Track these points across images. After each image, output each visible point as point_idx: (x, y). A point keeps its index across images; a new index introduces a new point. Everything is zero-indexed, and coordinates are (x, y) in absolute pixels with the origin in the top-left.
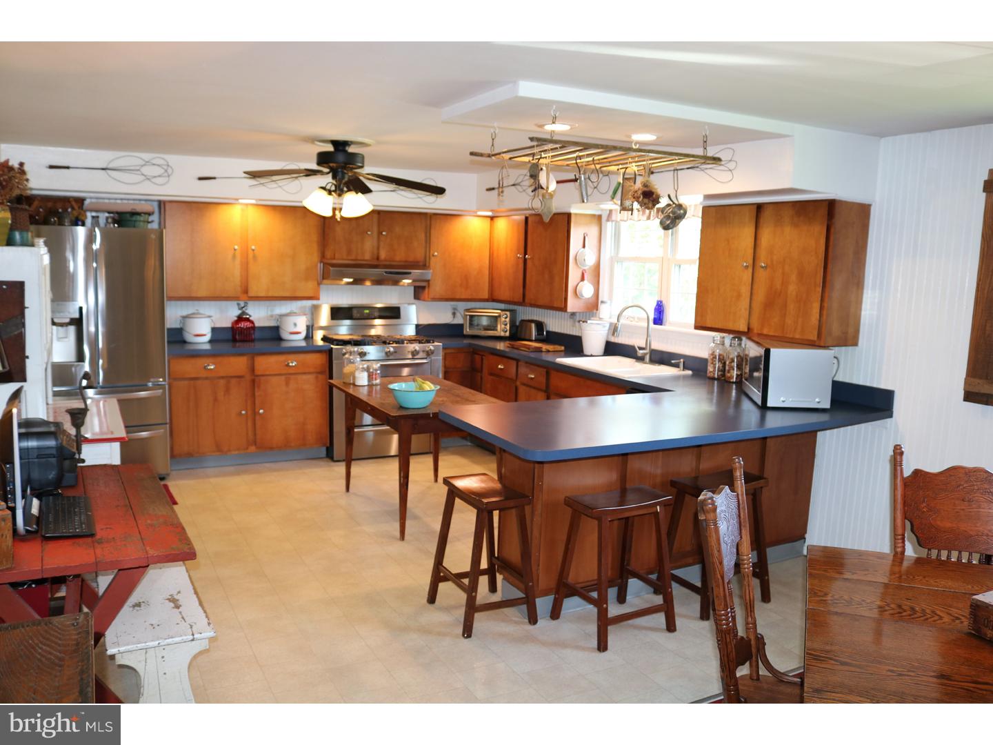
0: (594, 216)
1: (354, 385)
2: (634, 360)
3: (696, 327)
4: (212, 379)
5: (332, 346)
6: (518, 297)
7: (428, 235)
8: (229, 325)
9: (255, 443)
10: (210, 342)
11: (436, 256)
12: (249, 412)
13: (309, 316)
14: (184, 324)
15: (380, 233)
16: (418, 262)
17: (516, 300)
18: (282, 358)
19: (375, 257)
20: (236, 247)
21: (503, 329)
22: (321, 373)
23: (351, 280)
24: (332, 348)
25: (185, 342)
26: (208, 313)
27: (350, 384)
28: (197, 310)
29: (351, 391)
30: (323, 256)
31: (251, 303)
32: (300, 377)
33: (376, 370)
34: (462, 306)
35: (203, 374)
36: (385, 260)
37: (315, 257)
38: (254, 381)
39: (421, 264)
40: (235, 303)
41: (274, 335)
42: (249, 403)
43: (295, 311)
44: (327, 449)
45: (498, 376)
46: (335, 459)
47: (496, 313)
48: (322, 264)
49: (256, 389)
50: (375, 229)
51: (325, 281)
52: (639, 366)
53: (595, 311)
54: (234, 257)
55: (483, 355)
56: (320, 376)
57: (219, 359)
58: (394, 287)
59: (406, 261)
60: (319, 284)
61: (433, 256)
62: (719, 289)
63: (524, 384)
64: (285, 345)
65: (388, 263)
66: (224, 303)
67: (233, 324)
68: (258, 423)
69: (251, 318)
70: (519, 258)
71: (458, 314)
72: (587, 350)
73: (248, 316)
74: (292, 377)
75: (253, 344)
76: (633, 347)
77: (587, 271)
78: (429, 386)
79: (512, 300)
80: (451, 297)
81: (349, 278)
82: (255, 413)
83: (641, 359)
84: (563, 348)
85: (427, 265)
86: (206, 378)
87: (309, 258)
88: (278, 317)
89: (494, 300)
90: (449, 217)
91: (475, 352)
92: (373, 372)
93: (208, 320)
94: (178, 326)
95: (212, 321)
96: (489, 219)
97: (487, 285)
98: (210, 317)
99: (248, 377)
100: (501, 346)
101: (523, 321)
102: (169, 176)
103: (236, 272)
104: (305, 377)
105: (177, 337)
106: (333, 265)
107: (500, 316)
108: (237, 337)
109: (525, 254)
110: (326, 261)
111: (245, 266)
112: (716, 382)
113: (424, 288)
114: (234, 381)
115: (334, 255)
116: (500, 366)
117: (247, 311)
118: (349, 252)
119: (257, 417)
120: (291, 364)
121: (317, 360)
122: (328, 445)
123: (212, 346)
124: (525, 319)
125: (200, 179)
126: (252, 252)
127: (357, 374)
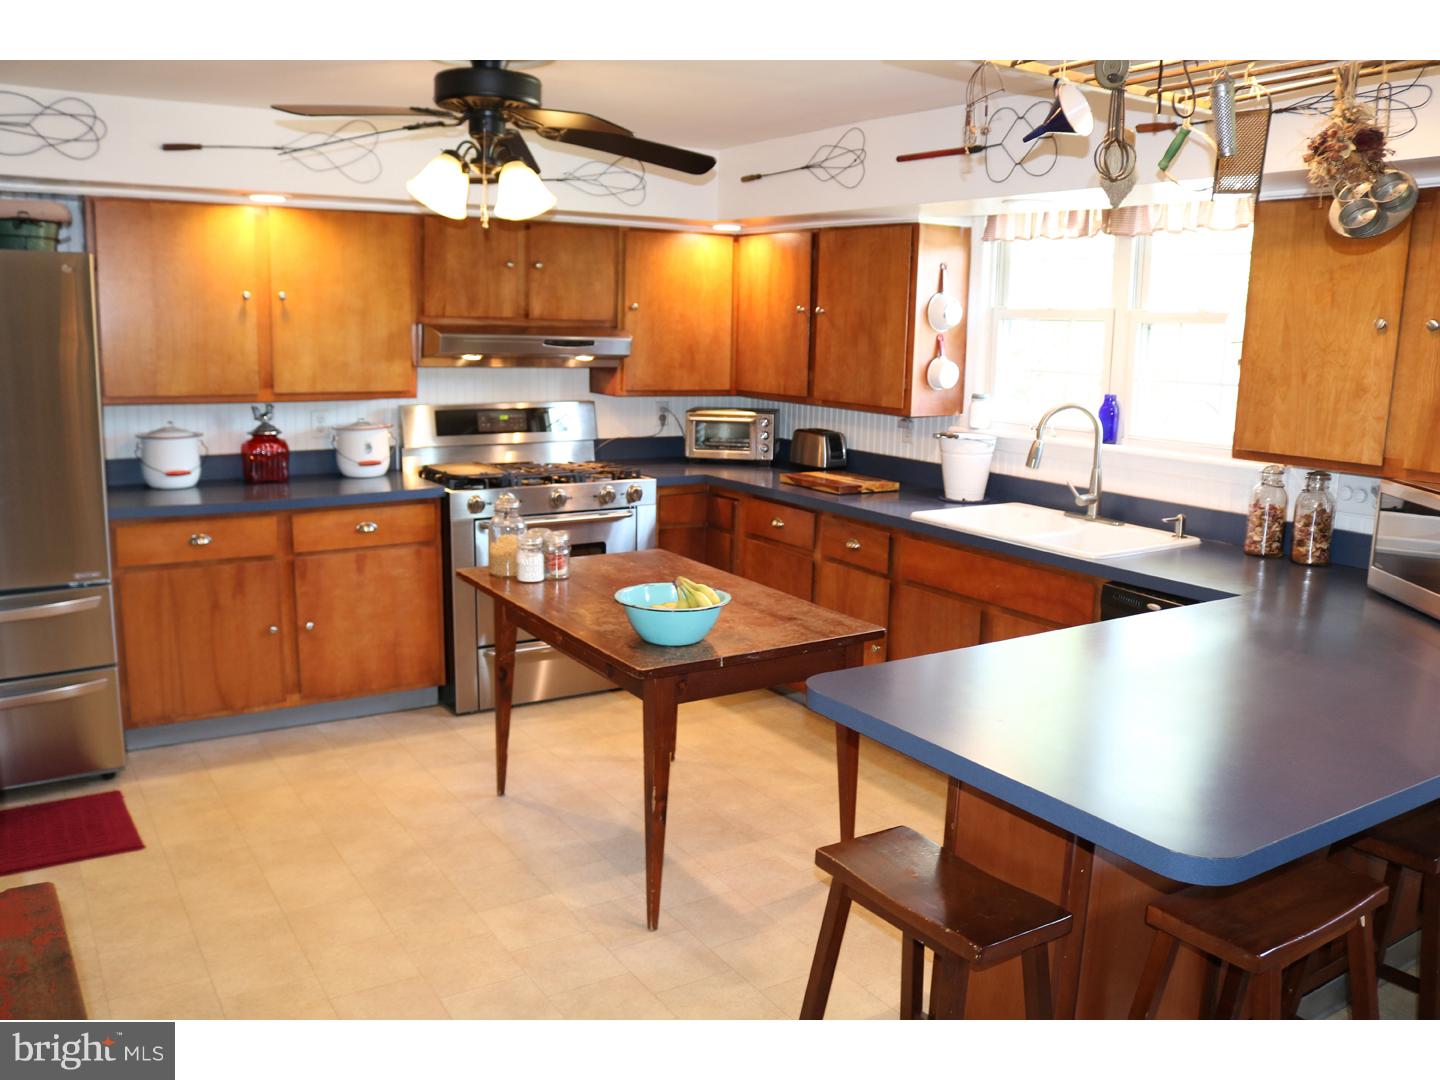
0: (957, 229)
1: (515, 580)
2: (1062, 512)
3: (1238, 454)
4: (205, 565)
5: (447, 490)
6: (798, 384)
7: (620, 268)
8: (236, 450)
9: (298, 687)
10: (201, 485)
11: (636, 309)
12: (286, 629)
13: (395, 430)
14: (144, 451)
15: (531, 266)
16: (602, 322)
17: (792, 393)
18: (348, 517)
19: (522, 312)
20: (247, 294)
21: (760, 448)
22: (427, 543)
23: (478, 357)
24: (448, 494)
25: (146, 488)
26: (193, 427)
27: (506, 578)
28: (170, 423)
29: (507, 593)
30: (421, 311)
31: (278, 407)
32: (384, 553)
33: (560, 548)
34: (678, 405)
35: (189, 556)
36: (542, 319)
37: (407, 312)
38: (293, 564)
39: (608, 325)
40: (247, 407)
41: (326, 467)
42: (285, 609)
43: (366, 420)
44: (441, 689)
45: (768, 540)
46: (458, 711)
47: (747, 416)
48: (420, 327)
49: (298, 583)
50: (521, 257)
51: (427, 361)
52: (1075, 524)
53: (957, 414)
54: (243, 313)
55: (735, 500)
56: (425, 550)
57: (219, 525)
58: (552, 371)
59: (579, 321)
60: (415, 367)
61: (631, 309)
62: (1304, 376)
63: (832, 560)
64: (351, 489)
65: (545, 324)
66: (224, 408)
67: (243, 447)
68: (305, 646)
69: (280, 437)
70: (799, 312)
71: (670, 419)
72: (953, 491)
73: (274, 433)
74: (369, 553)
75: (286, 488)
76: (1065, 489)
77: (946, 338)
78: (710, 597)
79: (782, 392)
80: (664, 388)
81: (475, 354)
82: (297, 629)
83: (1081, 512)
84: (897, 485)
85: (619, 326)
86: (196, 564)
87: (393, 314)
88: (334, 432)
89: (740, 393)
90: (659, 234)
91: (713, 491)
92: (553, 553)
93: (192, 443)
94: (132, 455)
95: (203, 443)
96: (731, 240)
97: (727, 364)
98: (196, 435)
99: (281, 558)
100: (761, 480)
101: (799, 432)
102: (98, 140)
103: (249, 342)
104: (393, 552)
105: (130, 478)
106: (442, 329)
107: (754, 423)
108: (254, 474)
109: (813, 303)
110: (426, 320)
111: (267, 330)
112: (1262, 562)
113: (612, 371)
114: (251, 566)
115: (444, 308)
116: (774, 523)
117: (272, 423)
118: (472, 302)
119: (302, 637)
120: (366, 529)
121: (419, 518)
122: (443, 683)
123: (203, 497)
124: (802, 427)
125: (168, 147)
126: (279, 302)
127: (523, 559)
